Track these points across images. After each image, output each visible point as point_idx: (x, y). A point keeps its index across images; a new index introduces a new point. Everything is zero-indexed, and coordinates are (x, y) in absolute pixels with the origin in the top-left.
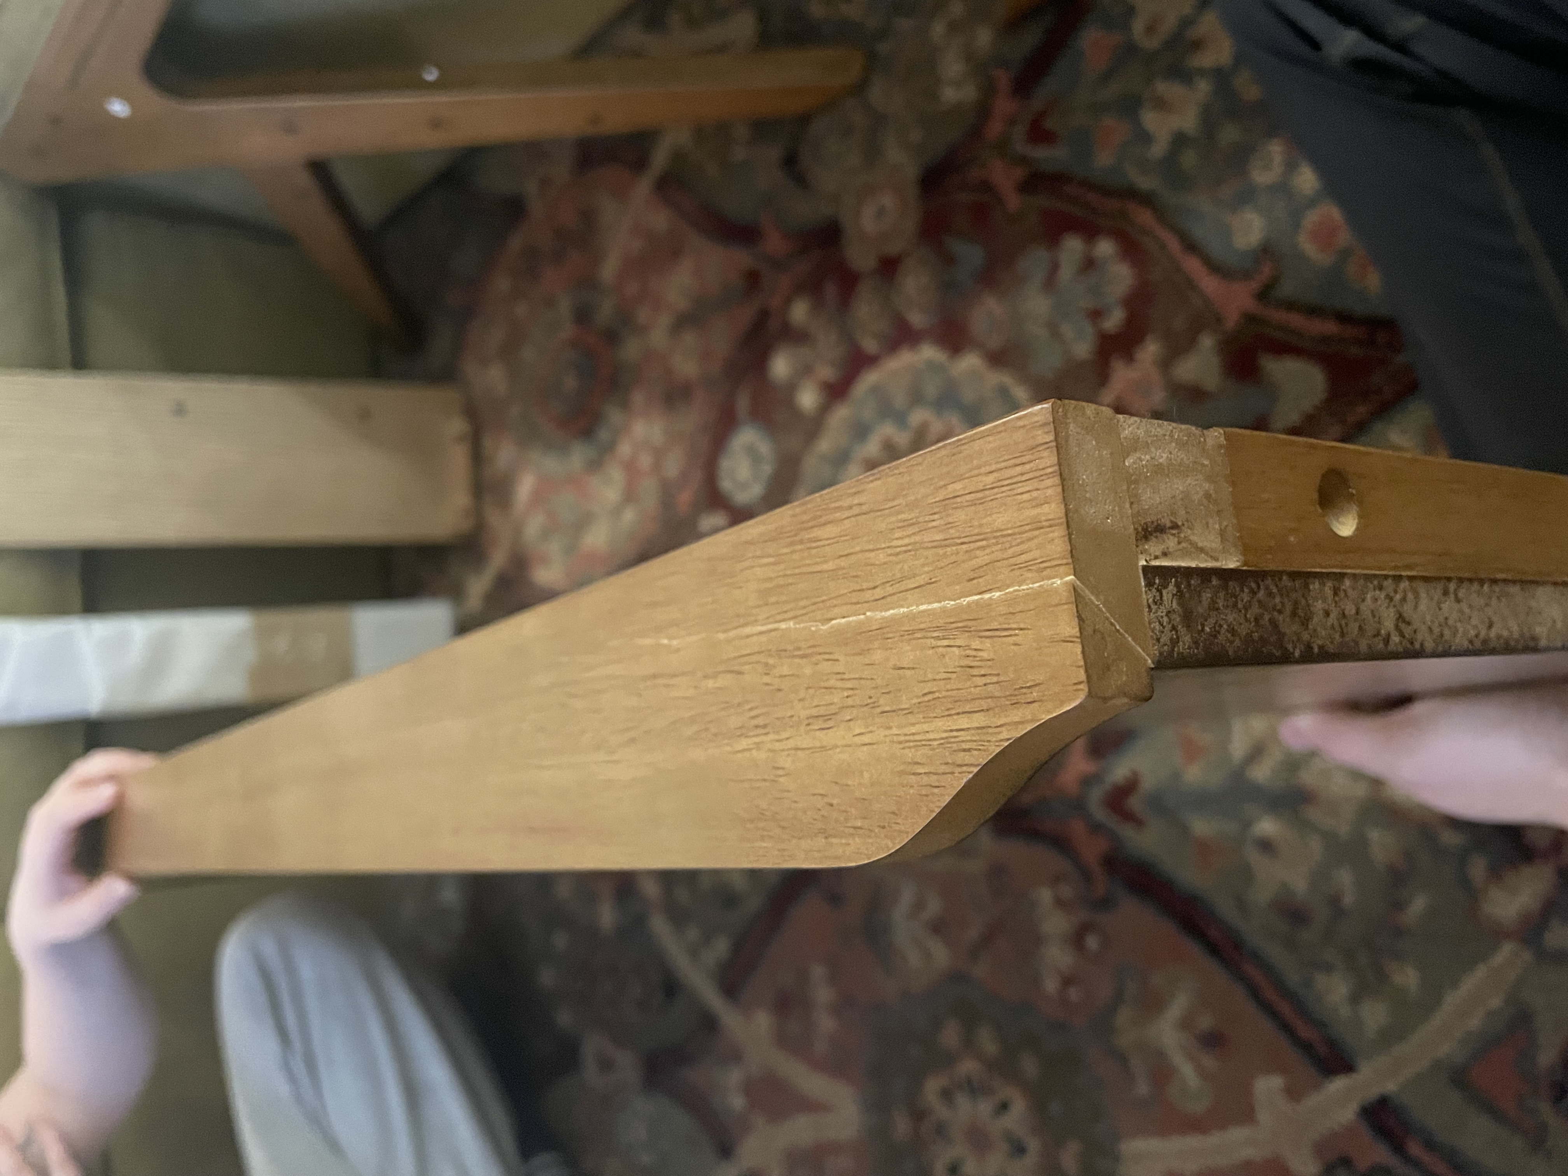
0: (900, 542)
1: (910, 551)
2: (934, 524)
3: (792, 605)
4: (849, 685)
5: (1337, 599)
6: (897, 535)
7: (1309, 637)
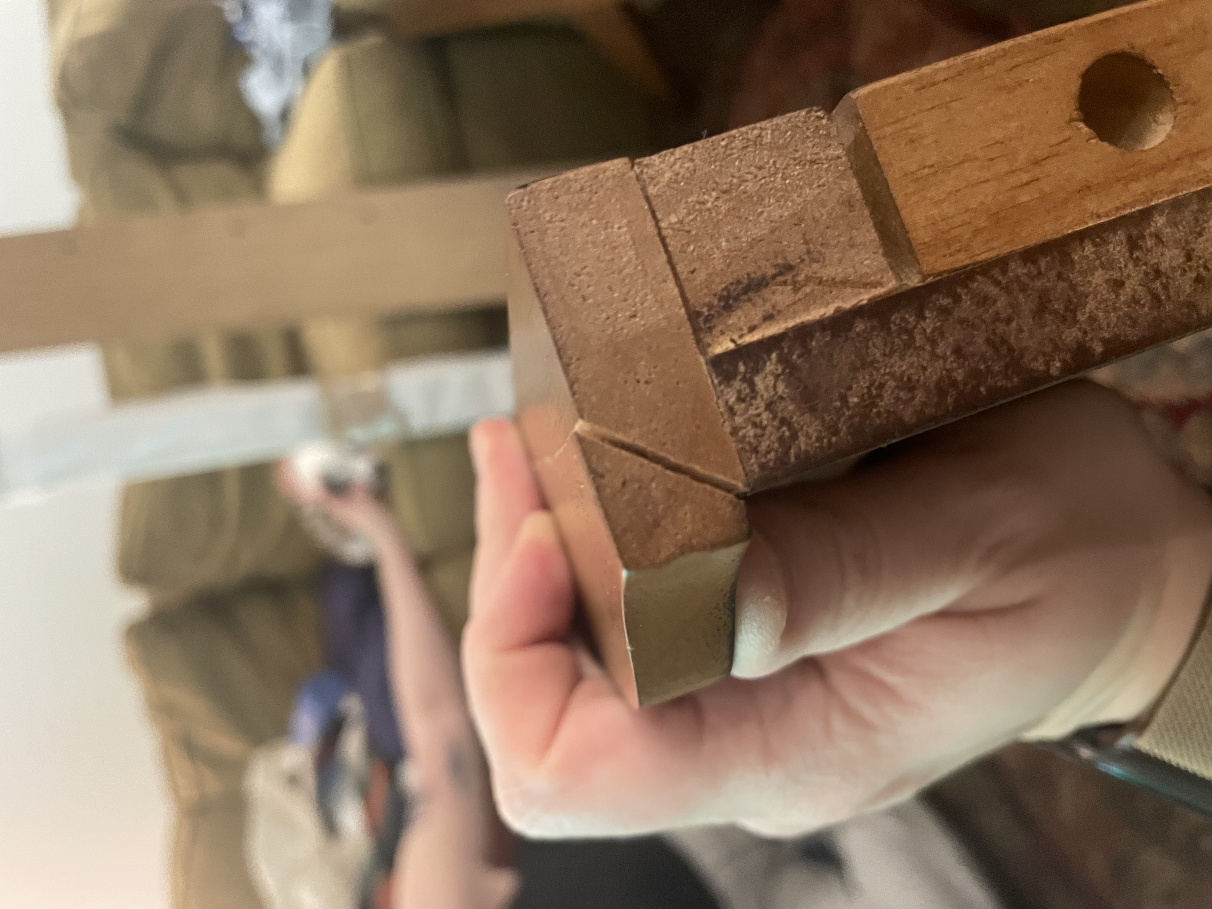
5: (1137, 254)
7: (1080, 335)
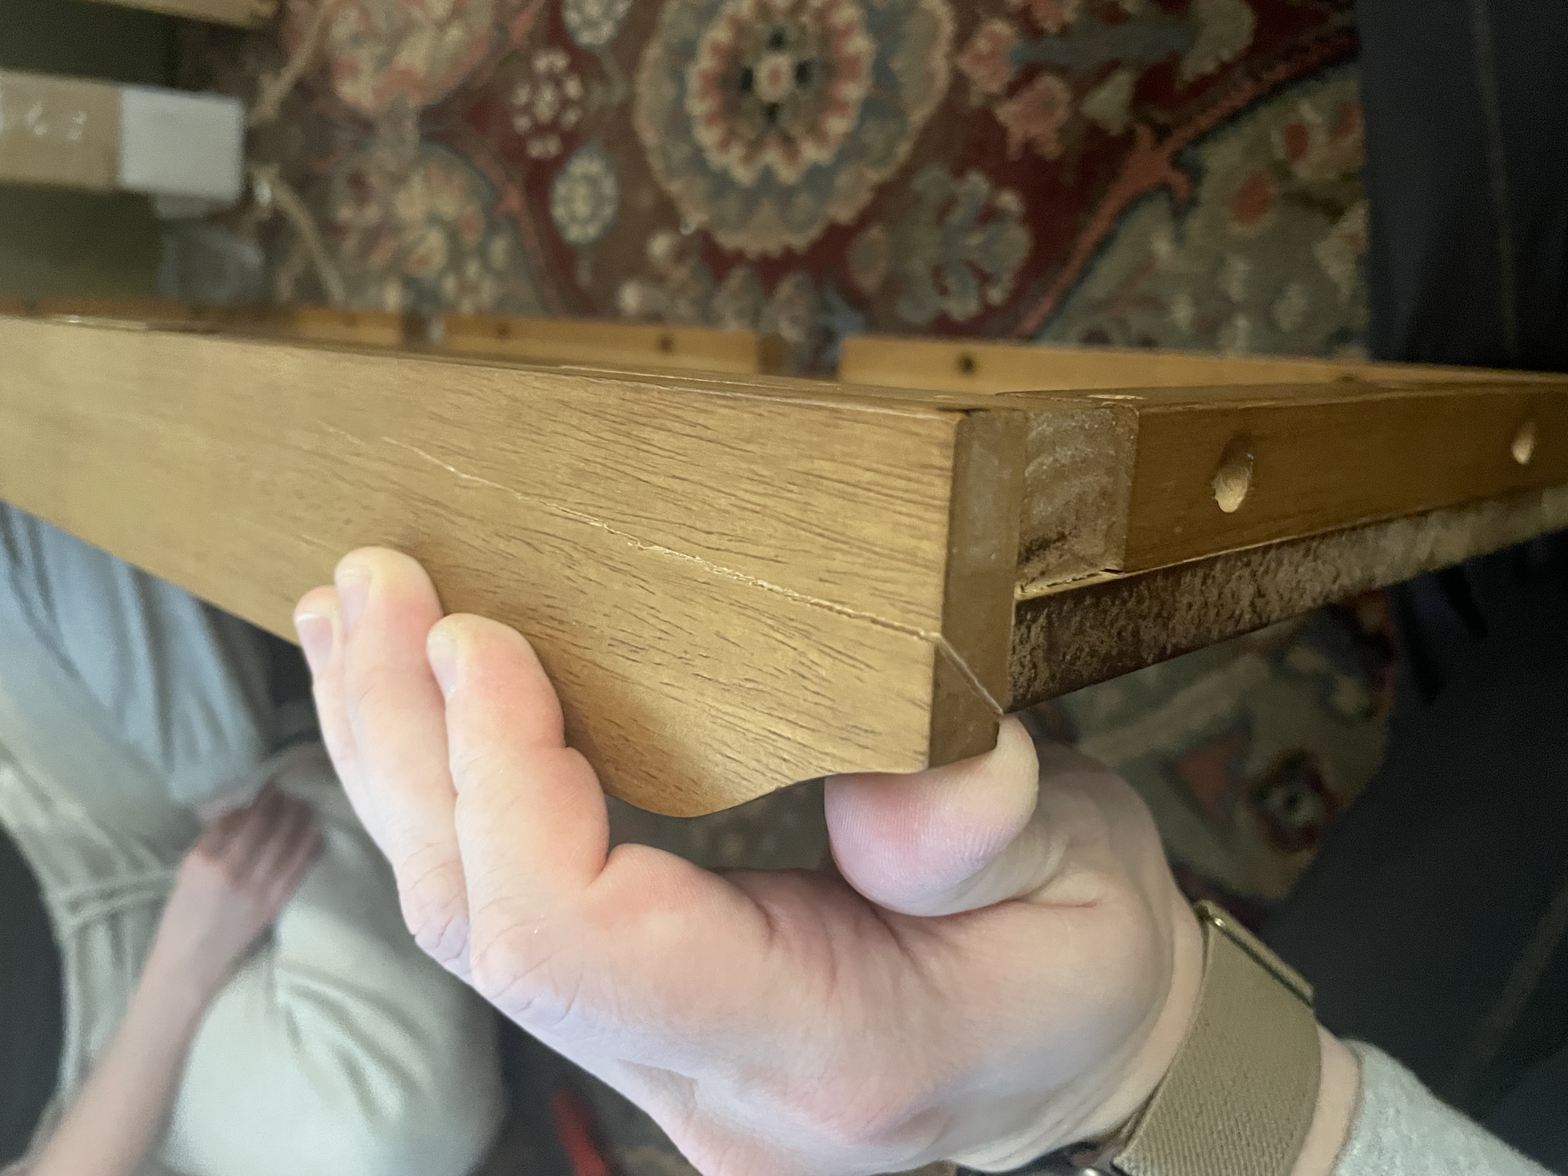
0: (747, 496)
1: (757, 512)
2: (790, 495)
3: (610, 504)
4: (663, 627)
5: (1204, 588)
6: (744, 486)
7: (1166, 638)
